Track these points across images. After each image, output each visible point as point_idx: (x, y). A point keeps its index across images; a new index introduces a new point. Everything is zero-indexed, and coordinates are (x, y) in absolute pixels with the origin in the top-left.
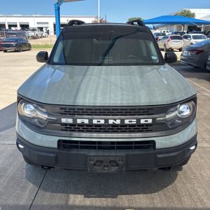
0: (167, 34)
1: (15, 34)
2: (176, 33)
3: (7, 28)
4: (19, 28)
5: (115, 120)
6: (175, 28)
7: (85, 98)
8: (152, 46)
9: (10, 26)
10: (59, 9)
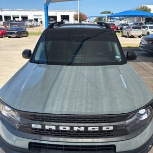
0: (129, 24)
1: (17, 24)
2: (136, 24)
3: (12, 19)
4: (20, 19)
5: (80, 127)
6: (136, 20)
7: (53, 105)
8: (116, 46)
9: (14, 18)
10: (47, 7)
